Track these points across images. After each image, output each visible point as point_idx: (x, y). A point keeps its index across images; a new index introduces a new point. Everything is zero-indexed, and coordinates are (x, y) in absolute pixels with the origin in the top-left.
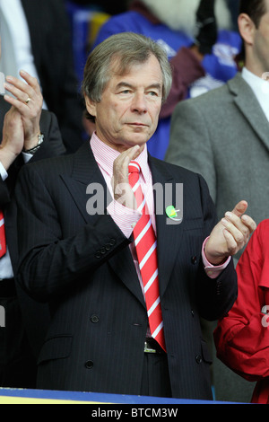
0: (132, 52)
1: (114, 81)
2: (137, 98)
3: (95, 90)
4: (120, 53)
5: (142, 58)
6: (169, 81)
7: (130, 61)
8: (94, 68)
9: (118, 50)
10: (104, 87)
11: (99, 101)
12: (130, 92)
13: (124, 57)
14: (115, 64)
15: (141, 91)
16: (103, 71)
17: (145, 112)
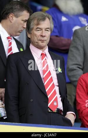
0: (41, 18)
1: (35, 27)
2: (42, 32)
3: (30, 30)
4: (37, 18)
5: (44, 19)
6: (52, 26)
7: (40, 20)
8: (29, 23)
9: (36, 17)
10: (32, 29)
11: (31, 33)
12: (40, 30)
13: (38, 19)
14: (35, 22)
15: (44, 30)
16: (32, 24)
17: (45, 36)
